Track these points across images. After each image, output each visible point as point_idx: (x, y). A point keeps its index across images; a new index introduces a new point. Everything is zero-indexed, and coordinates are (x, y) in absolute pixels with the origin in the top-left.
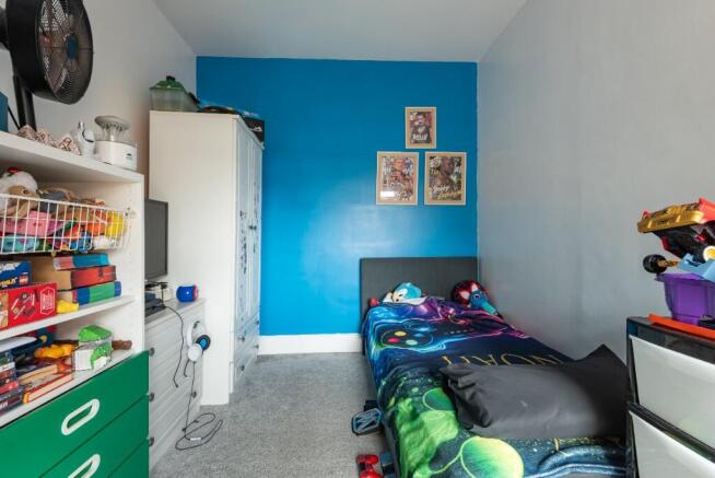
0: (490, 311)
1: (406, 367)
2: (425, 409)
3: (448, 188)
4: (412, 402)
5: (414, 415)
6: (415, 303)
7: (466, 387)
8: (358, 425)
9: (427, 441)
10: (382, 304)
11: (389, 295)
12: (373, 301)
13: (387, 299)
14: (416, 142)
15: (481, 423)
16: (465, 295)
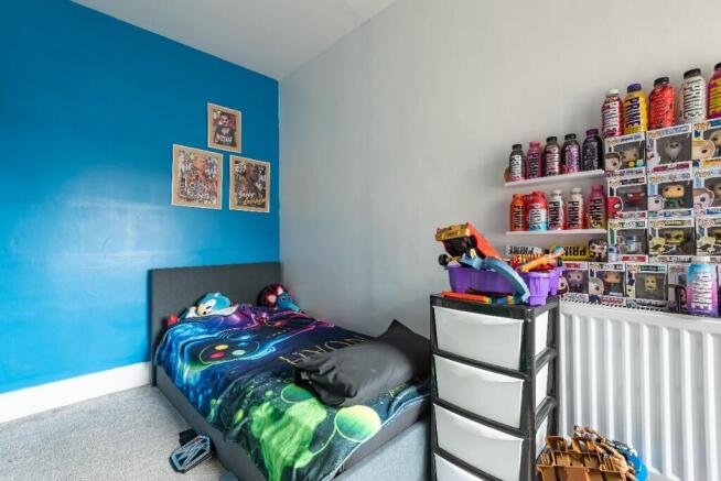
0: (296, 310)
1: (248, 376)
2: (289, 406)
3: (252, 195)
4: (271, 405)
5: (277, 415)
6: (226, 314)
7: (327, 373)
8: (181, 462)
9: (300, 431)
10: (184, 320)
11: (193, 309)
12: (172, 318)
13: (191, 314)
14: (220, 143)
15: (349, 396)
16: (272, 299)
